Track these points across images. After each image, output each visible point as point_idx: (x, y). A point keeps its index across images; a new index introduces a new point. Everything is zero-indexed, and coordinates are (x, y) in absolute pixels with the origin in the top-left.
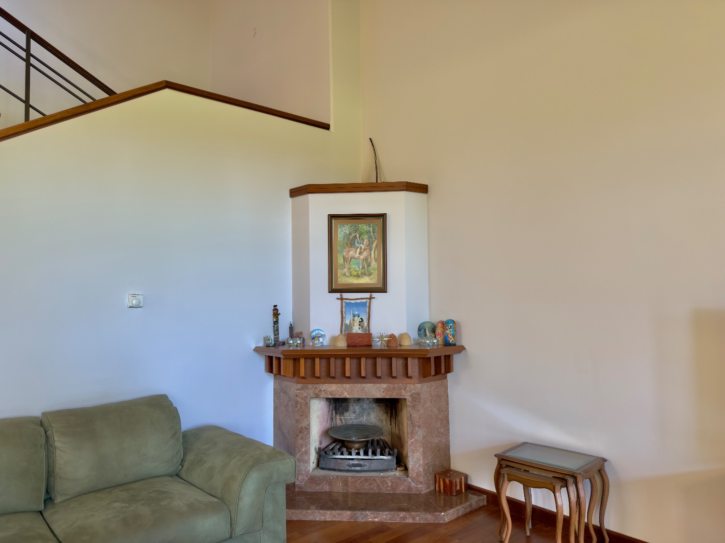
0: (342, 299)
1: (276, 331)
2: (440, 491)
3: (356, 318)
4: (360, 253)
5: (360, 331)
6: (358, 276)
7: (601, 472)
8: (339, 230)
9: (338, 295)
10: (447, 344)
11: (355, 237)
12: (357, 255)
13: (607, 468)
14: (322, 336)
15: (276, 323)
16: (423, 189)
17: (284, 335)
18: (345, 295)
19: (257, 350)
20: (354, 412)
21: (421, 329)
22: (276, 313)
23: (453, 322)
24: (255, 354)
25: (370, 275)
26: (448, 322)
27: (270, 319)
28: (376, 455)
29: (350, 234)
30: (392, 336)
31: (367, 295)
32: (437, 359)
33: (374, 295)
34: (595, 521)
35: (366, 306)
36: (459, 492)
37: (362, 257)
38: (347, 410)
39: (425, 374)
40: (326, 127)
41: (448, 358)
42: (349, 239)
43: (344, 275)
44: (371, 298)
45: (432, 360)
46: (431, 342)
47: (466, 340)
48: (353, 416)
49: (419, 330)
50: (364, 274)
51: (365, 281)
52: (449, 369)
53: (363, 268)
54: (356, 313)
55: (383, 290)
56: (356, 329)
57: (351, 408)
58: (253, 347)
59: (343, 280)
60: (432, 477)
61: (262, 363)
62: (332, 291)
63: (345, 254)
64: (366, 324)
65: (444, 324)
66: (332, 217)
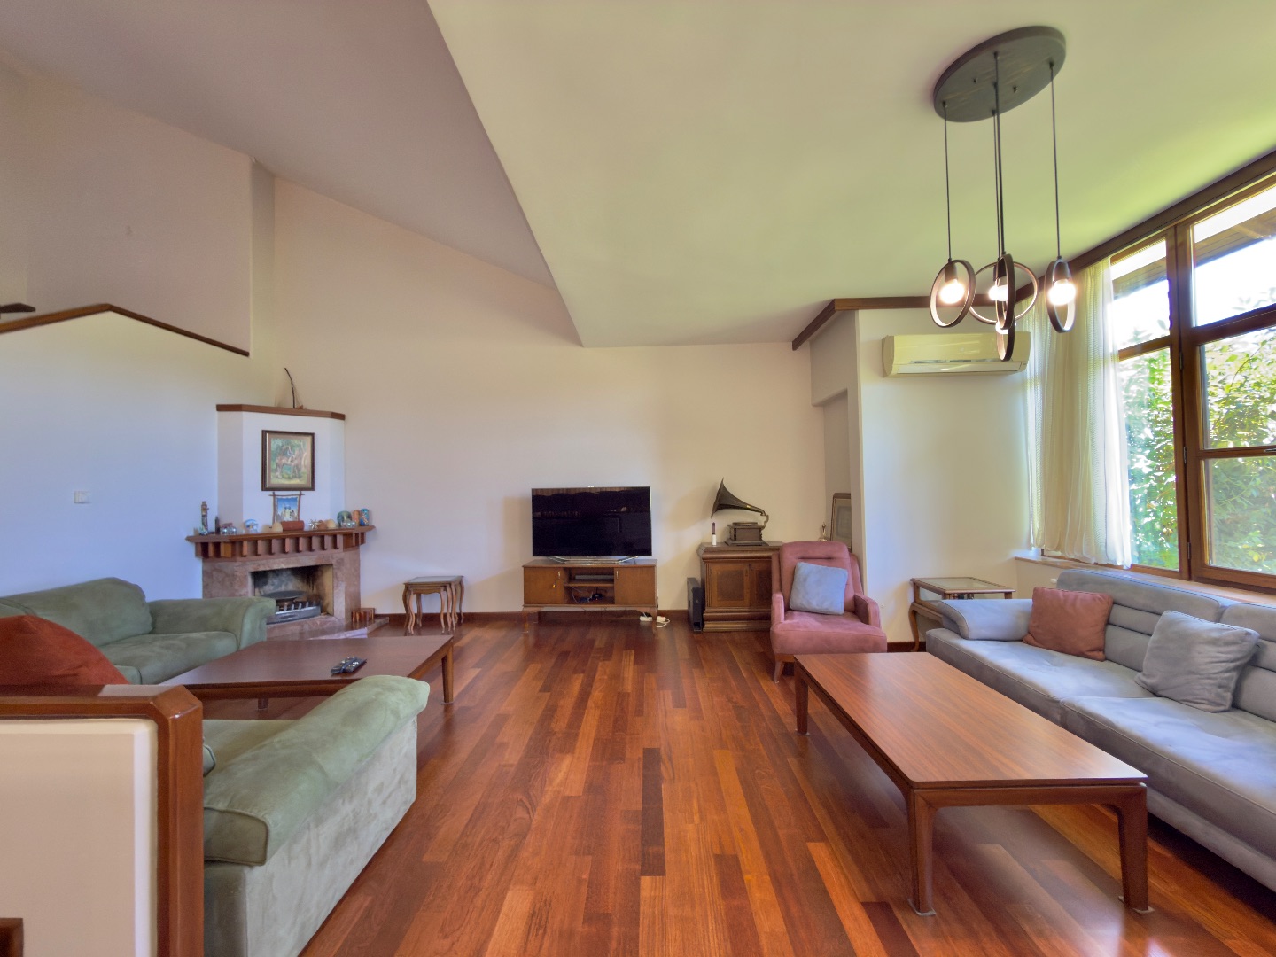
0: (274, 496)
1: (205, 524)
2: (356, 621)
3: (288, 510)
4: (292, 461)
5: (291, 520)
6: (289, 478)
7: (461, 583)
8: (272, 442)
9: (271, 493)
10: (361, 524)
11: (287, 448)
12: (289, 462)
13: (464, 581)
14: (257, 525)
15: (204, 516)
16: (341, 417)
17: (212, 527)
18: (277, 493)
19: (189, 539)
20: (273, 585)
21: (340, 517)
22: (204, 507)
23: (367, 510)
24: (187, 543)
25: (300, 477)
26: (363, 510)
27: (199, 513)
28: (282, 610)
29: (283, 446)
30: (320, 522)
31: (298, 493)
32: (357, 534)
33: (303, 492)
34: (458, 611)
35: (297, 501)
36: (370, 619)
37: (293, 464)
38: (266, 583)
39: (347, 546)
40: (246, 354)
41: (363, 534)
42: (281, 450)
43: (277, 477)
44: (300, 495)
45: (354, 536)
46: (350, 524)
47: (375, 522)
48: (272, 588)
49: (338, 517)
50: (295, 477)
51: (295, 482)
52: (363, 542)
53: (294, 472)
54: (288, 506)
55: (312, 488)
56: (287, 518)
57: (270, 582)
58: (185, 537)
59: (275, 480)
60: (350, 614)
61: (192, 548)
62: (264, 488)
63: (277, 461)
64: (296, 514)
65: (360, 513)
66: (264, 432)
